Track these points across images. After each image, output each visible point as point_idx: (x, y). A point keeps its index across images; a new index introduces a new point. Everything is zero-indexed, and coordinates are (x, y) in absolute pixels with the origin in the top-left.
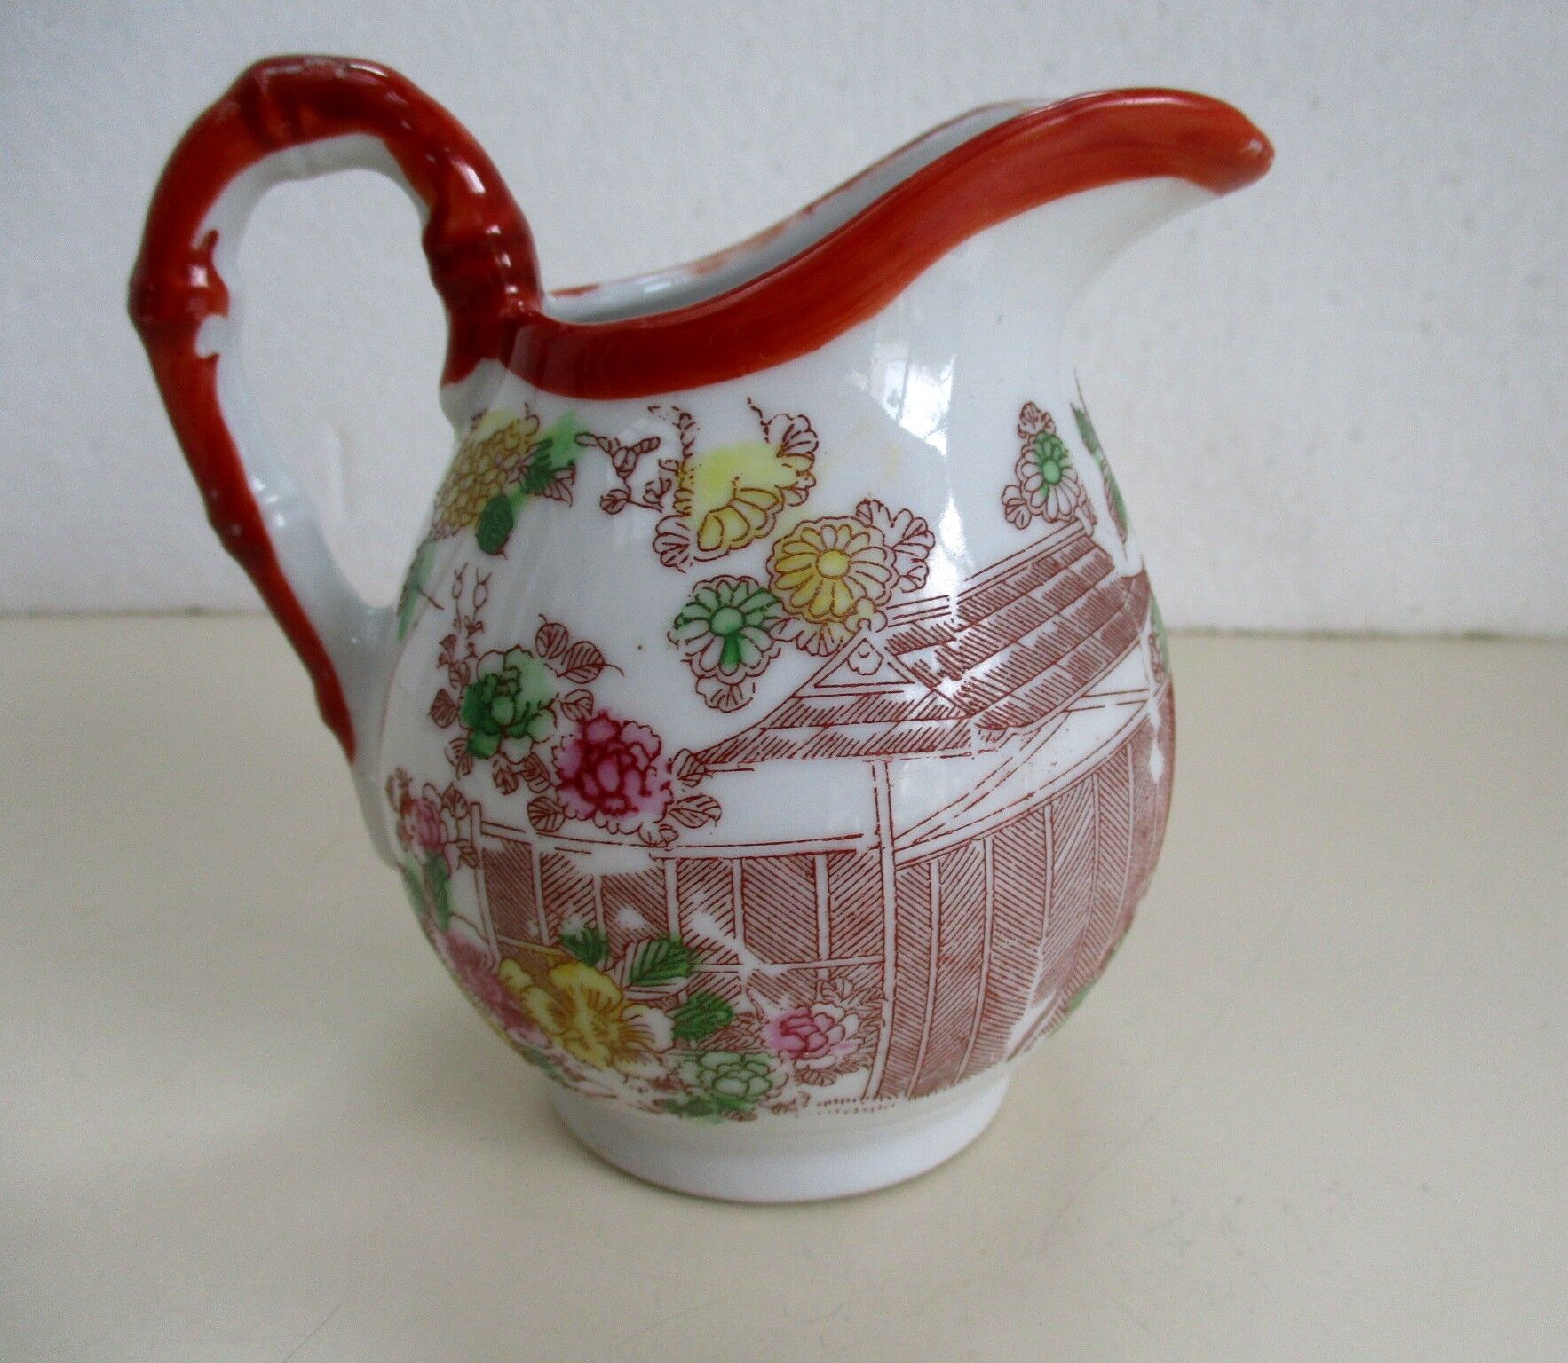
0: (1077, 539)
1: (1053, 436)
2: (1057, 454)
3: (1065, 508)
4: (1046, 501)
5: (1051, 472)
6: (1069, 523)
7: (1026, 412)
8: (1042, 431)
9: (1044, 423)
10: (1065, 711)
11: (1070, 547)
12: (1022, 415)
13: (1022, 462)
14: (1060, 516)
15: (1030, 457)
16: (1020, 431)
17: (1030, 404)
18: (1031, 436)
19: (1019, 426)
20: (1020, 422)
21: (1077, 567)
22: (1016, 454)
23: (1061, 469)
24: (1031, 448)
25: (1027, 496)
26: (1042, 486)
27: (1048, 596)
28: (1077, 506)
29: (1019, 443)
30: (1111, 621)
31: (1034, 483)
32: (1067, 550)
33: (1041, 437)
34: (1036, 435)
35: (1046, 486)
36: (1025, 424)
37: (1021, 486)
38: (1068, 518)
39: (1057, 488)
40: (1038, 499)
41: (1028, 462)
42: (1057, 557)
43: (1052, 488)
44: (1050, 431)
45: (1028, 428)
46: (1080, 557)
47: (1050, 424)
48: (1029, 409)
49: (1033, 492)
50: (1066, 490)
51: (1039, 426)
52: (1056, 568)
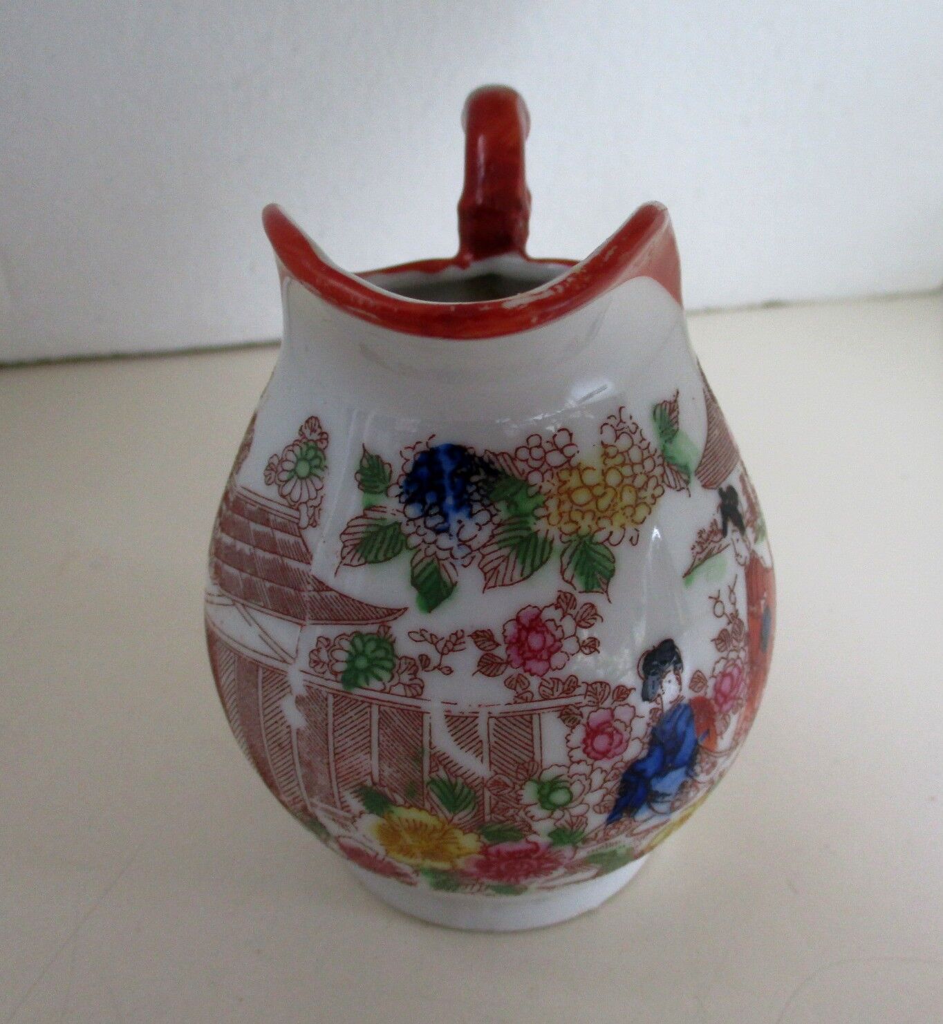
0: (289, 521)
1: (323, 451)
2: (316, 462)
3: (296, 496)
4: (287, 481)
5: (303, 469)
6: (291, 507)
7: (310, 421)
8: (315, 442)
9: (318, 437)
10: (233, 601)
11: (282, 520)
12: (307, 422)
13: (291, 448)
14: (289, 498)
15: (297, 450)
16: (301, 430)
17: (316, 418)
18: (305, 437)
19: (302, 427)
20: (303, 424)
21: (279, 535)
22: (291, 441)
23: (310, 474)
24: (300, 444)
25: (280, 469)
26: (290, 471)
27: (257, 534)
28: (306, 503)
29: (296, 436)
30: (282, 587)
31: (288, 466)
32: (279, 520)
33: (311, 444)
34: (309, 441)
35: (293, 473)
36: (306, 428)
37: (282, 461)
38: (293, 504)
39: (299, 481)
40: (284, 476)
41: (293, 451)
42: (272, 517)
43: (295, 478)
44: (321, 446)
45: (307, 432)
46: (285, 532)
47: (325, 442)
48: (313, 421)
49: (284, 470)
50: (304, 486)
51: (315, 436)
52: (266, 523)
